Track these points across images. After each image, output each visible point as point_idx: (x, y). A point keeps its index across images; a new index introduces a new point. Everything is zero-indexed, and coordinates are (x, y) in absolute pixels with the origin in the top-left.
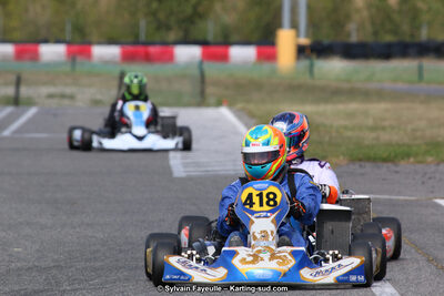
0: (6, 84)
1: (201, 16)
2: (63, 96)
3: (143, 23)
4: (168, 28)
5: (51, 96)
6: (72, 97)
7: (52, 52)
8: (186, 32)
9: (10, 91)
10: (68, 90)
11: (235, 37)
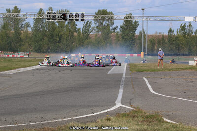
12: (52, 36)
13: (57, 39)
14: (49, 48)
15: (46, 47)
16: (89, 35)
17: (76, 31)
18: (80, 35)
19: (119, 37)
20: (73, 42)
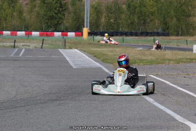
0: (11, 42)
1: (60, 24)
2: (27, 46)
3: (44, 26)
4: (51, 27)
5: (23, 46)
6: (29, 46)
7: (21, 33)
8: (56, 28)
9: (13, 44)
10: (27, 44)
11: (70, 30)
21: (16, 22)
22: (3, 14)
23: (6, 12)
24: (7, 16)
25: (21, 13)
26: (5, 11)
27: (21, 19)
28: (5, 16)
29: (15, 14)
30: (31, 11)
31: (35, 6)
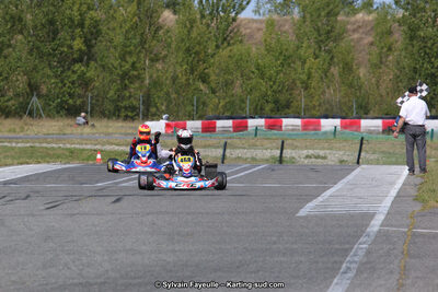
12: (52, 28)
13: (78, 44)
14: (33, 88)
15: (21, 82)
16: (234, 20)
17: (172, 6)
18: (193, 22)
19: (390, 33)
20: (154, 60)
21: (334, 94)
22: (300, 70)
23: (307, 66)
24: (309, 76)
25: (348, 68)
26: (304, 63)
27: (351, 86)
28: (304, 77)
29: (335, 70)
30: (379, 64)
31: (390, 49)
